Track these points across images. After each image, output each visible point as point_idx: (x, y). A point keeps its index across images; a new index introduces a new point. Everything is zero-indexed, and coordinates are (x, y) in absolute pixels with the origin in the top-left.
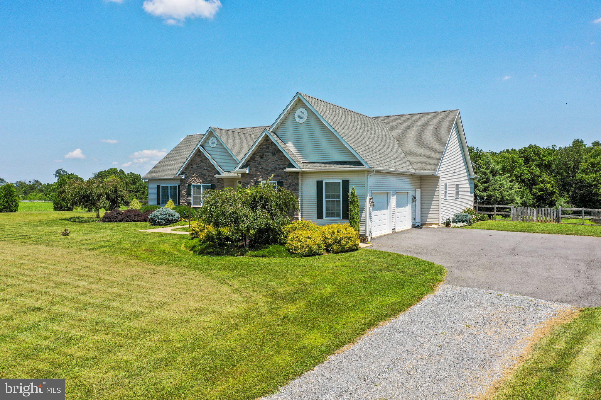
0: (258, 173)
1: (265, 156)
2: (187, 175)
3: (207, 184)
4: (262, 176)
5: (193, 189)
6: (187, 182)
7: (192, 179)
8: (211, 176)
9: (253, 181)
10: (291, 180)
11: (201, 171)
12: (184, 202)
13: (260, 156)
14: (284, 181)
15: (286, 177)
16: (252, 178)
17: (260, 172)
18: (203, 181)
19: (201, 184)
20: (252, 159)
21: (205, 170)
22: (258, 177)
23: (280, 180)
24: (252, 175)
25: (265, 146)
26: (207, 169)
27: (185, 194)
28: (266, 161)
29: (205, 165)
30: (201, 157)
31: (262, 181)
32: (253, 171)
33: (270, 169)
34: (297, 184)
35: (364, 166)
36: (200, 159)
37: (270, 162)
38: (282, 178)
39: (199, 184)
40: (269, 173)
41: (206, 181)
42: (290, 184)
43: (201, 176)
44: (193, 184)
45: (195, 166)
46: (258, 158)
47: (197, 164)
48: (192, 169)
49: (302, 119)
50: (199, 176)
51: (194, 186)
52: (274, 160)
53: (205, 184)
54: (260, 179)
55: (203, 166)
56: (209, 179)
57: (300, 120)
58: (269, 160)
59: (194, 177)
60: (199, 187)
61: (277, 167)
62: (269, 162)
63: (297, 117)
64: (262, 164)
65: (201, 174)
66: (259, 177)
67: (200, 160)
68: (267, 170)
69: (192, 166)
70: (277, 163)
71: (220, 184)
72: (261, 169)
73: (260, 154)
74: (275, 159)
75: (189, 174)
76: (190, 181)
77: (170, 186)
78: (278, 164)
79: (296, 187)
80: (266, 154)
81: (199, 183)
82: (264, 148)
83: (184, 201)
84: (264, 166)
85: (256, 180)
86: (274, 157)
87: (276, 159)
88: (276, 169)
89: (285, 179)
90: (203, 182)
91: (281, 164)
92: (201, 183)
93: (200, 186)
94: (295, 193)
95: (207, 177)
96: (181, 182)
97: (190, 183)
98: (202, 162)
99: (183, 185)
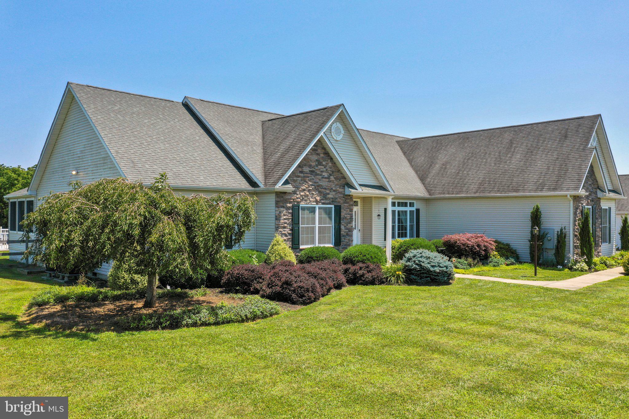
3: (327, 204)
5: (303, 214)
6: (291, 199)
7: (302, 194)
8: (334, 191)
11: (318, 180)
19: (317, 204)
21: (324, 180)
26: (327, 178)
27: (286, 223)
30: (318, 154)
36: (316, 157)
39: (314, 204)
41: (326, 199)
43: (317, 188)
44: (303, 204)
51: (304, 209)
53: (324, 204)
56: (330, 196)
60: (313, 211)
65: (318, 186)
67: (316, 160)
71: (348, 204)
76: (297, 198)
81: (313, 202)
83: (285, 238)
90: (321, 201)
92: (317, 202)
93: (315, 207)
95: (328, 191)
96: (279, 200)
97: (296, 201)
98: (320, 163)
99: (282, 205)
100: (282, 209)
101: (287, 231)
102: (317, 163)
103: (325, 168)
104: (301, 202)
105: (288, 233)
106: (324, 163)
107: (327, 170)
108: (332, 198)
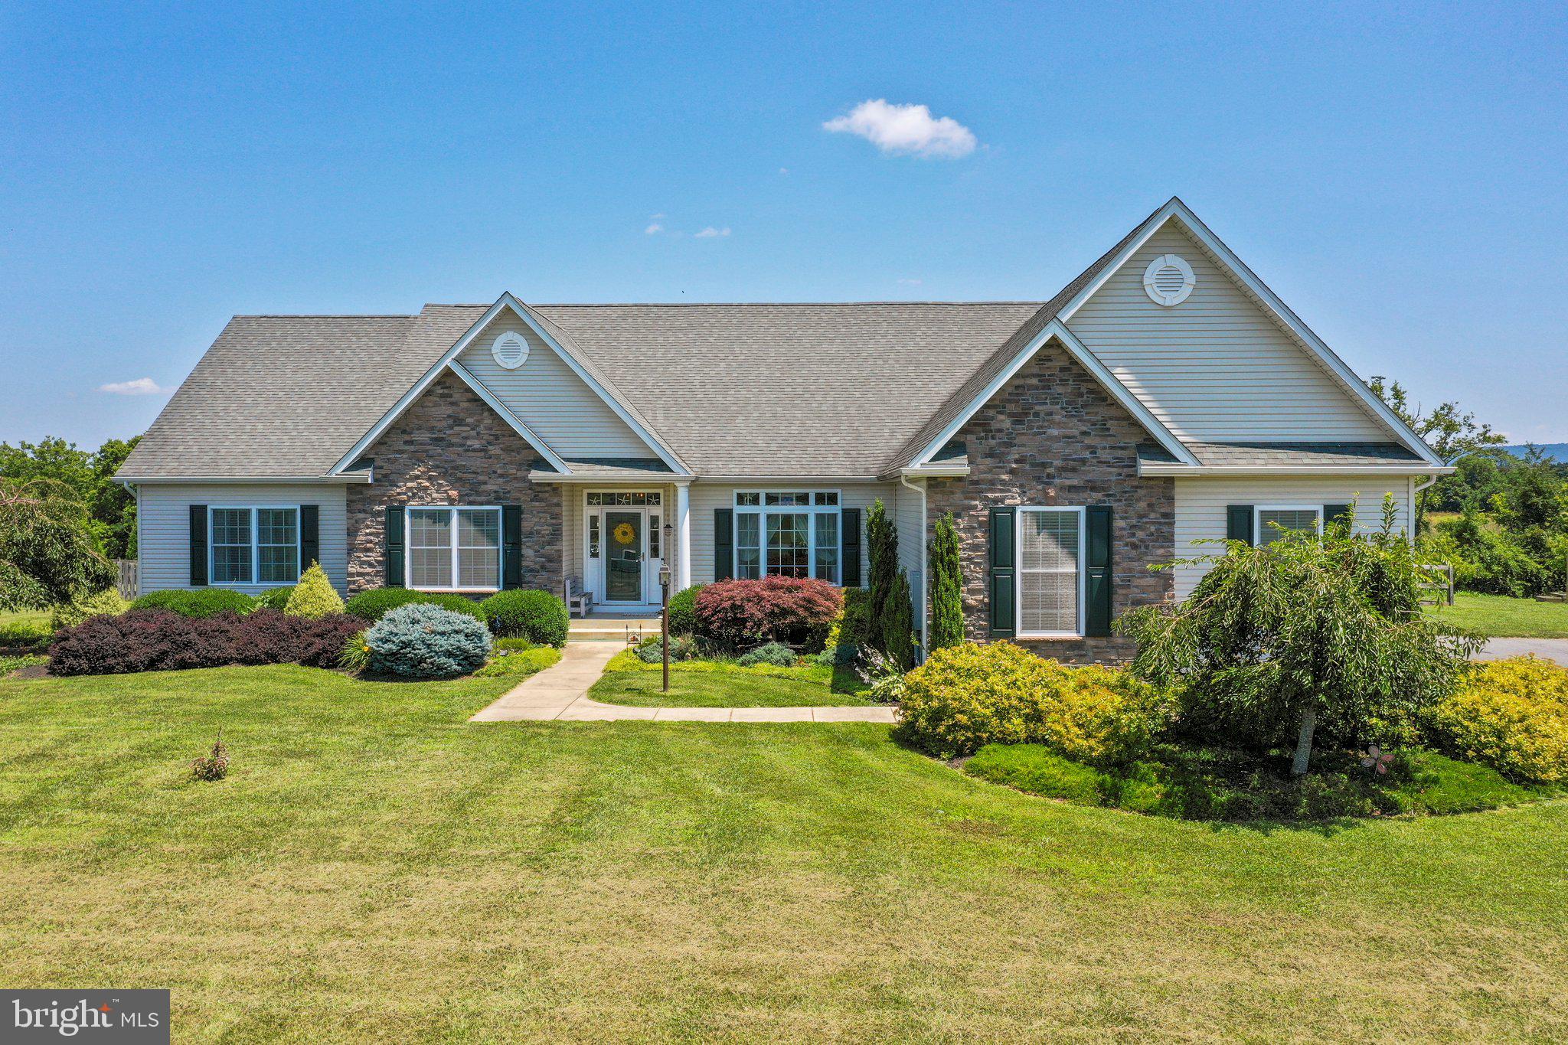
0: (1005, 477)
1: (1037, 414)
2: (383, 472)
3: (481, 504)
4: (1021, 486)
5: (412, 525)
6: (384, 496)
7: (409, 484)
8: (501, 476)
9: (980, 507)
10: (1142, 505)
11: (453, 457)
12: (368, 574)
13: (1010, 415)
14: (1115, 505)
15: (1126, 492)
16: (978, 494)
17: (1012, 472)
18: (460, 496)
19: (451, 504)
20: (976, 425)
21: (470, 454)
22: (1002, 491)
23: (1100, 501)
24: (977, 483)
25: (1034, 381)
26: (481, 450)
27: (371, 542)
28: (1040, 434)
29: (474, 433)
30: (452, 404)
31: (1023, 504)
32: (981, 467)
33: (1058, 463)
34: (1169, 517)
35: (1422, 459)
36: (450, 410)
37: (1057, 439)
38: (1108, 496)
39: (444, 505)
40: (1049, 476)
41: (478, 493)
42: (1141, 516)
43: (451, 473)
44: (414, 505)
45: (424, 436)
46: (1004, 422)
47: (432, 429)
48: (407, 448)
49: (1173, 294)
50: (444, 475)
51: (415, 514)
52: (1076, 432)
53: (470, 503)
54: (1013, 498)
55: (467, 438)
56: (490, 487)
57: (1164, 294)
58: (1055, 432)
59: (417, 477)
60: (443, 517)
61: (1087, 454)
62: (1051, 438)
63: (1155, 286)
64: (1023, 445)
65: (455, 468)
66: (1010, 491)
67: (449, 416)
68: (1044, 465)
69: (407, 438)
70: (1087, 441)
71: (543, 504)
72: (1016, 461)
73: (1011, 408)
74: (1075, 428)
75: (393, 467)
76: (399, 494)
77: (260, 512)
78: (1089, 447)
79: (1165, 529)
80: (1038, 408)
81: (442, 500)
82: (1031, 387)
83: (369, 570)
84: (1027, 451)
85: (996, 501)
86: (1075, 420)
87: (1084, 429)
88: (1083, 461)
89: (1120, 501)
90: (462, 499)
91: (1104, 448)
92: (451, 501)
93: (449, 511)
94: (1162, 547)
95: (481, 478)
96: (354, 497)
97: (396, 500)
98: (458, 421)
99: (361, 507)
100: (361, 516)
101: (375, 556)
102: (451, 422)
103: (473, 429)
104: (409, 501)
105: (376, 561)
106: (469, 420)
107: (478, 434)
108: (495, 492)
